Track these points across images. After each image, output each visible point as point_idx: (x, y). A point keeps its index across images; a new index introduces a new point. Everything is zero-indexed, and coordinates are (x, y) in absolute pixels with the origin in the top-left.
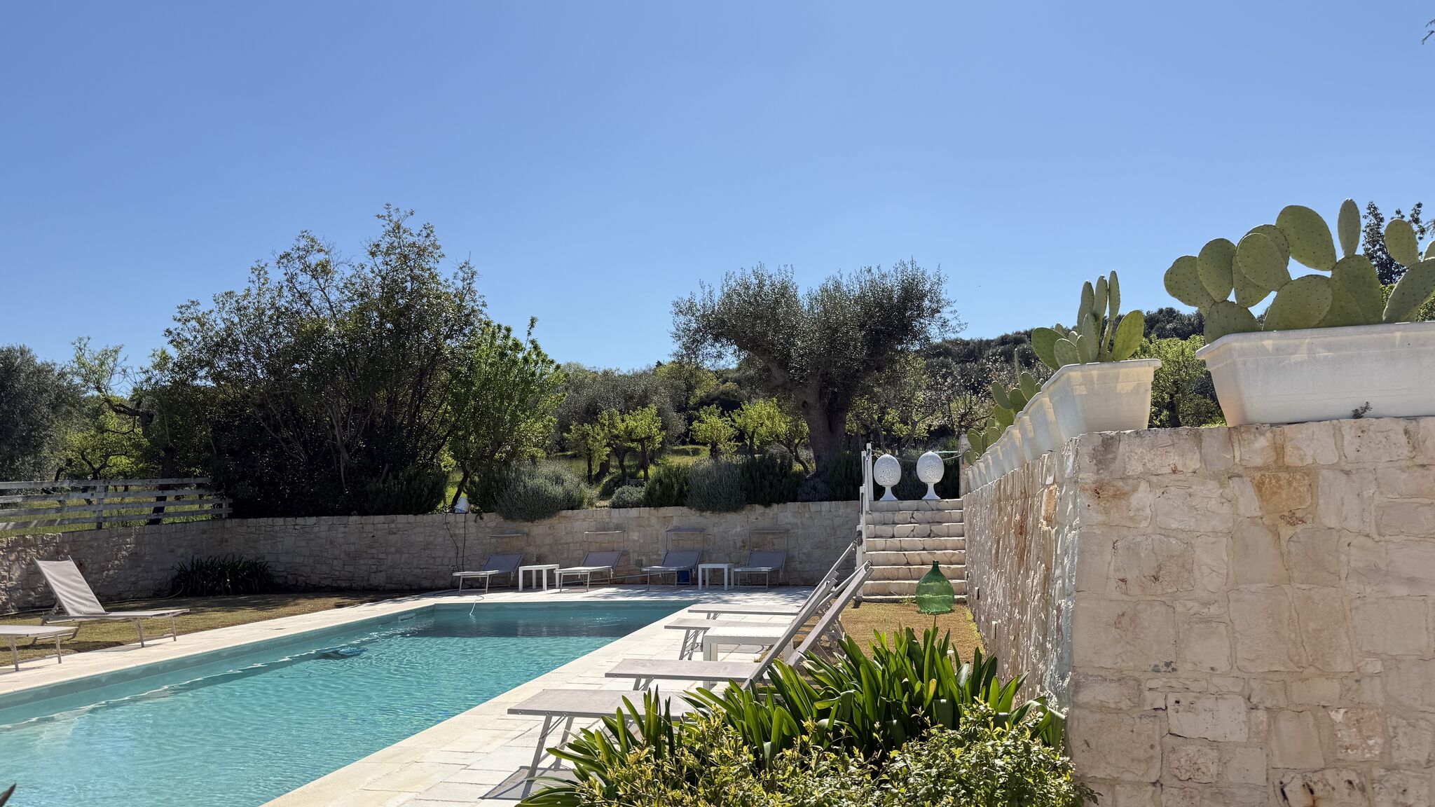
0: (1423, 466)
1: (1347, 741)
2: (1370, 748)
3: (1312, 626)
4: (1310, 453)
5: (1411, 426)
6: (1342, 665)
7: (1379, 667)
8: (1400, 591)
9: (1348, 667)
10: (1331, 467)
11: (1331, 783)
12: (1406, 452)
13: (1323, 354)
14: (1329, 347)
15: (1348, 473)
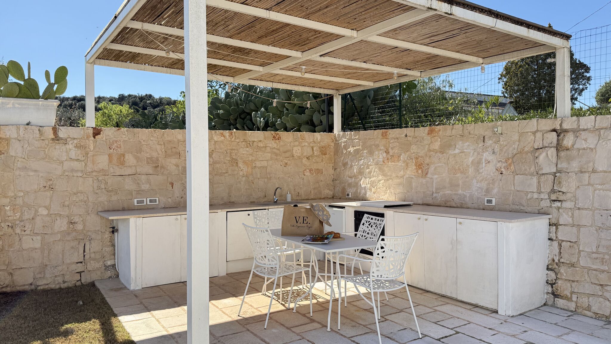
0: (43, 140)
1: (9, 214)
2: (16, 216)
3: (3, 183)
4: (8, 134)
5: (41, 129)
6: (11, 194)
7: (22, 194)
8: (32, 174)
9: (13, 194)
10: (15, 139)
11: (2, 226)
12: (38, 136)
13: (17, 106)
14: (19, 104)
15: (19, 141)
